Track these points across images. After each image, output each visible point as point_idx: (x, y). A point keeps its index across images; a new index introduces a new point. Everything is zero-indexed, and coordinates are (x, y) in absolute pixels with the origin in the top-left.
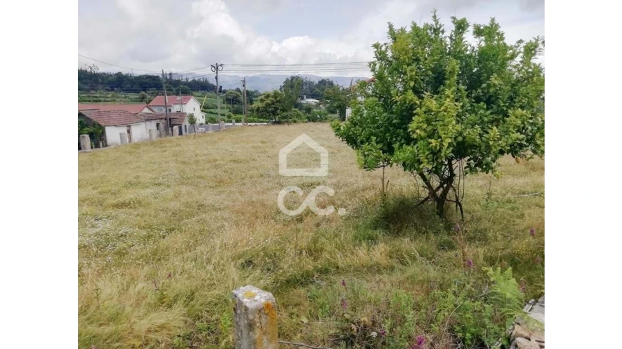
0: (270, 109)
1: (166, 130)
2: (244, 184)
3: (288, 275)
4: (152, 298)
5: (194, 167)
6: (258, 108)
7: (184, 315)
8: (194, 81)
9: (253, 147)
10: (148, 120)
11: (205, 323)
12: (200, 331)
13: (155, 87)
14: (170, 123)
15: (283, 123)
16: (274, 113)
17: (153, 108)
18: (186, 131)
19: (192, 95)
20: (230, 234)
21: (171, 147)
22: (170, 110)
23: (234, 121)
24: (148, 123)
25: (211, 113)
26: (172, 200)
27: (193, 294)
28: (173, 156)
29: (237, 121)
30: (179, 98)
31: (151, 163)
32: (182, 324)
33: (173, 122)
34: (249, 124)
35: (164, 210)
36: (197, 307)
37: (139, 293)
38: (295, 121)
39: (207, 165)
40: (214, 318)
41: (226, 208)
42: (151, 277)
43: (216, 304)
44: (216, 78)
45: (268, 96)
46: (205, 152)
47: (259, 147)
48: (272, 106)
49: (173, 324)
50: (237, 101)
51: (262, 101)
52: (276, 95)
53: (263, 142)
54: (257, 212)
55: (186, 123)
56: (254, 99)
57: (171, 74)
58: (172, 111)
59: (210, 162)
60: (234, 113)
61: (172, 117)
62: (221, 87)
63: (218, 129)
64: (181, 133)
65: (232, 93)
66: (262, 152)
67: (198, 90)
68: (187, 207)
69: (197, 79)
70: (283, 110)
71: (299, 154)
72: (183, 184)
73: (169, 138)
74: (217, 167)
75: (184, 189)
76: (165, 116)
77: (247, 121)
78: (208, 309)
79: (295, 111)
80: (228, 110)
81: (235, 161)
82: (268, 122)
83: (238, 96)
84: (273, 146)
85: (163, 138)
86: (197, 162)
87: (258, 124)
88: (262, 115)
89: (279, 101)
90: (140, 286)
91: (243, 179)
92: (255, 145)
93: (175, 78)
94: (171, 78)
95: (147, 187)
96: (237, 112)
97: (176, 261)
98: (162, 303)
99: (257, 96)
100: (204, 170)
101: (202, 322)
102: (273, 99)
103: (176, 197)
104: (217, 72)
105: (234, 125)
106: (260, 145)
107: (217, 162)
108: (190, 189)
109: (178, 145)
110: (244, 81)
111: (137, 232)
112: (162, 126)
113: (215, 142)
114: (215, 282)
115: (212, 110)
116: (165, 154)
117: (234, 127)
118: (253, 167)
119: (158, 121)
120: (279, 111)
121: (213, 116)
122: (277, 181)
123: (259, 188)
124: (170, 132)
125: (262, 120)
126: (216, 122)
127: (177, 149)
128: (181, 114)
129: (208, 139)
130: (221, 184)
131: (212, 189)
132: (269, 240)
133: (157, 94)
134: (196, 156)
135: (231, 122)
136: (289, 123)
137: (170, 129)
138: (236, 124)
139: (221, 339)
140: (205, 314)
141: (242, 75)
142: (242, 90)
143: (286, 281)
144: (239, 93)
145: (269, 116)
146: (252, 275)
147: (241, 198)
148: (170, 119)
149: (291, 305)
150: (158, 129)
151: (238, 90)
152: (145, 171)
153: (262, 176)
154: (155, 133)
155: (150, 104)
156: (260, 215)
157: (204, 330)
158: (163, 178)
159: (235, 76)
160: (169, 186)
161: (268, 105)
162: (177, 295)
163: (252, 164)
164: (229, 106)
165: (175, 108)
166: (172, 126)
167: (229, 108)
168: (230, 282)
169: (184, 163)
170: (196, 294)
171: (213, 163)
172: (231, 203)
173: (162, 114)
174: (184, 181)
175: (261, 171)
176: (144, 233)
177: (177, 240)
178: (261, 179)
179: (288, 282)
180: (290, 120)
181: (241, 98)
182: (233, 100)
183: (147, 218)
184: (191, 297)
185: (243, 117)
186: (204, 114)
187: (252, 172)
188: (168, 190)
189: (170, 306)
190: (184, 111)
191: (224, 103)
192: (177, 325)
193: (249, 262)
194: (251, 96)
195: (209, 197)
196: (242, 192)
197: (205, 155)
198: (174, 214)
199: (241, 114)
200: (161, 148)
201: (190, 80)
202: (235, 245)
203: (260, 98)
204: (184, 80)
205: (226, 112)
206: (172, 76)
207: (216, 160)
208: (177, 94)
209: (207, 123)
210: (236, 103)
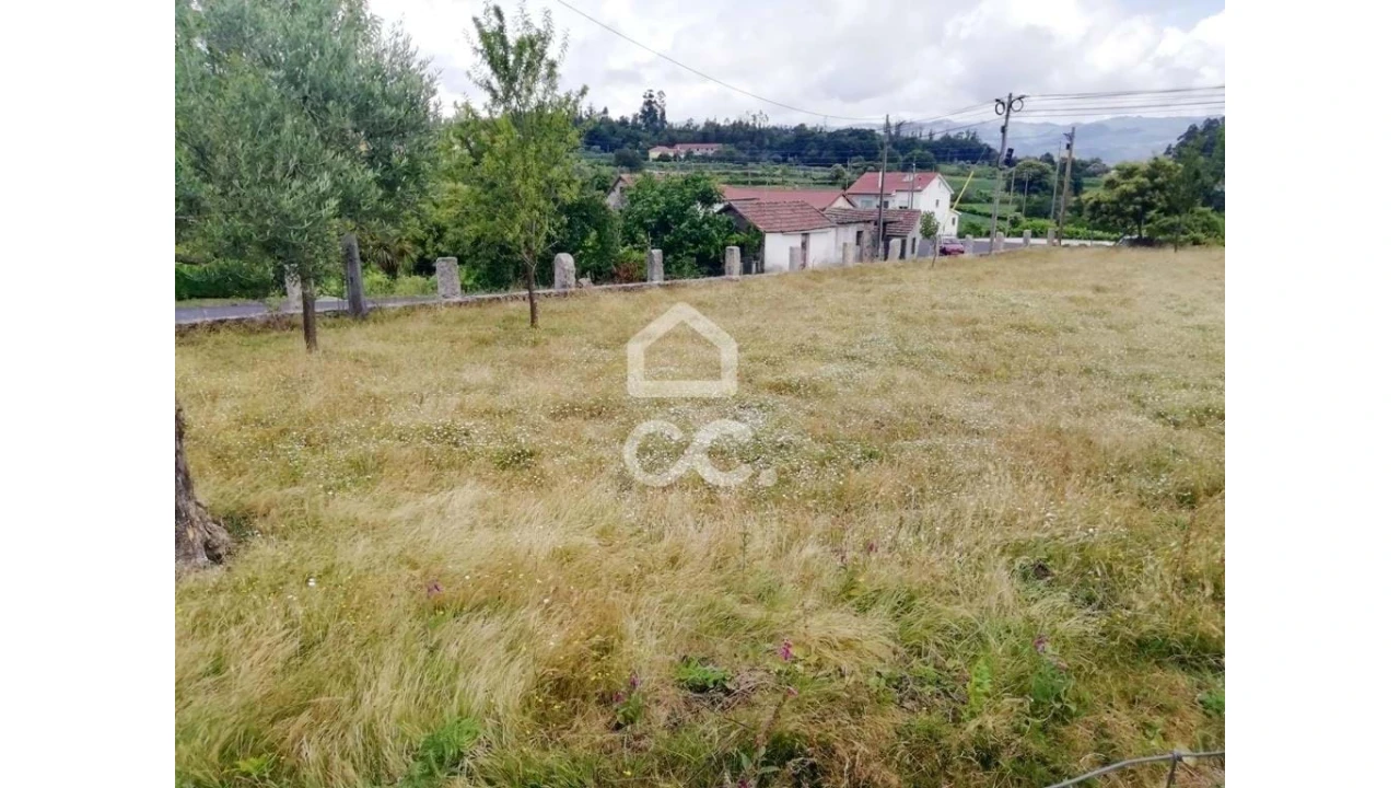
0: (1131, 208)
1: (875, 244)
2: (1039, 385)
3: (1145, 627)
4: (830, 580)
5: (927, 331)
6: (1098, 203)
7: (892, 636)
8: (946, 139)
9: (1071, 299)
10: (843, 223)
11: (930, 668)
12: (921, 681)
13: (864, 154)
14: (884, 230)
15: (1161, 244)
16: (1138, 217)
17: (855, 200)
18: (913, 252)
19: (937, 170)
20: (998, 494)
21: (881, 282)
22: (886, 204)
23: (1028, 232)
24: (842, 230)
25: (973, 212)
26: (876, 394)
27: (912, 598)
28: (885, 302)
29: (1035, 235)
30: (909, 177)
31: (841, 312)
32: (886, 654)
33: (891, 228)
34: (1064, 242)
35: (862, 414)
36: (918, 627)
37: (806, 563)
38: (1196, 242)
39: (956, 331)
40: (950, 664)
41: (995, 432)
42: (833, 541)
43: (959, 637)
44: (1003, 130)
45: (1129, 173)
46: (954, 300)
47: (1086, 301)
48: (1138, 199)
49: (867, 645)
50: (1040, 184)
51: (1111, 184)
52: (1155, 169)
53: (1098, 289)
54: (1067, 455)
55: (916, 233)
56: (1085, 180)
57: (899, 126)
58: (891, 207)
59: (961, 323)
60: (1026, 216)
61: (890, 218)
62: (1011, 151)
63: (986, 252)
64: (902, 255)
65: (1030, 166)
66: (1094, 314)
67: (952, 160)
68: (906, 414)
69: (952, 134)
70: (1167, 211)
71: (1202, 328)
72: (900, 363)
73: (879, 263)
74: (977, 336)
75: (903, 375)
76: (875, 216)
77: (1059, 236)
78: (940, 641)
79: (1200, 214)
80: (1015, 207)
81: (1022, 328)
82: (1116, 240)
83: (1047, 173)
84: (1124, 302)
85: (866, 264)
86: (933, 320)
87: (1088, 243)
88: (1102, 222)
89: (1161, 188)
90: (809, 551)
91: (1038, 372)
92: (1077, 294)
93: (906, 133)
94: (898, 133)
95: (831, 360)
96: (1034, 212)
97: (881, 522)
98: (850, 597)
99: (1094, 174)
100: (949, 339)
101: (924, 663)
102: (1145, 180)
103: (887, 389)
104: (1007, 116)
105: (1026, 242)
106: (1089, 294)
107: (979, 326)
108: (915, 376)
109: (896, 280)
110: (1071, 137)
111: (810, 445)
112: (866, 237)
113: (978, 279)
114: (959, 589)
115: (975, 207)
116: (868, 296)
117: (1027, 249)
118: (1068, 348)
119: (861, 227)
120: (1152, 213)
121: (977, 220)
122: (1129, 389)
123: (1077, 400)
124: (881, 251)
125: (1099, 233)
126: (980, 235)
127: (893, 287)
128: (908, 213)
129: (962, 271)
130: (985, 377)
131: (963, 386)
132: (1096, 531)
133: (865, 170)
134: (933, 307)
135: (1020, 235)
136: (1177, 245)
137: (882, 244)
138: (1033, 241)
139: (966, 715)
140: (932, 649)
141: (1064, 121)
142: (1056, 159)
143: (1138, 641)
144: (1048, 166)
145: (1124, 225)
146: (1045, 601)
147: (1030, 416)
148: (885, 224)
149: (1148, 704)
150: (858, 243)
151: (1048, 158)
152: (830, 328)
153: (1088, 371)
154: (852, 252)
155: (848, 191)
156: (1074, 464)
157: (930, 683)
158: (862, 347)
159: (1046, 124)
160: (872, 365)
161: (1127, 197)
162: (879, 591)
163: (1064, 339)
164: (1020, 197)
165: (898, 201)
166: (887, 239)
167: (1018, 202)
168: (994, 600)
169: (905, 319)
170: (918, 602)
171: (970, 328)
172: (1003, 424)
173: (871, 213)
174: (903, 357)
175: (1088, 360)
176: (820, 449)
177: (882, 479)
178: (1084, 380)
179: (1141, 644)
180: (1182, 237)
181: (1054, 179)
182: (1031, 183)
183: (827, 421)
184: (905, 605)
185: (1050, 224)
186: (956, 215)
187: (1062, 359)
188: (870, 373)
189: (863, 609)
190: (914, 208)
191: (1008, 189)
192: (876, 651)
193: (1041, 570)
194: (1080, 173)
195: (956, 402)
196: (1032, 402)
197: (953, 307)
198: (879, 425)
199: (1046, 216)
200: (861, 282)
201: (937, 137)
202: (1010, 521)
203: (1106, 177)
204: (925, 138)
205: (1010, 211)
206: (902, 128)
207: (975, 321)
208: (906, 168)
209: (961, 235)
210: (1036, 192)
